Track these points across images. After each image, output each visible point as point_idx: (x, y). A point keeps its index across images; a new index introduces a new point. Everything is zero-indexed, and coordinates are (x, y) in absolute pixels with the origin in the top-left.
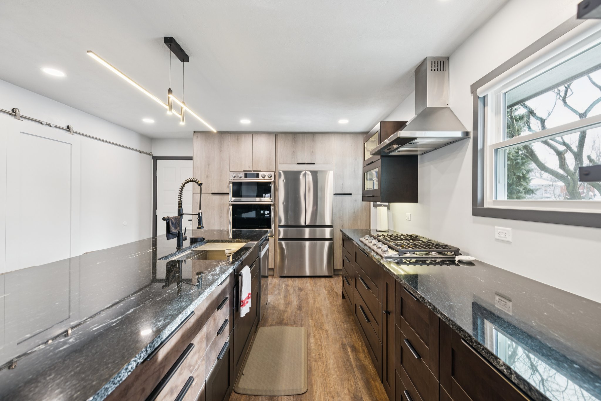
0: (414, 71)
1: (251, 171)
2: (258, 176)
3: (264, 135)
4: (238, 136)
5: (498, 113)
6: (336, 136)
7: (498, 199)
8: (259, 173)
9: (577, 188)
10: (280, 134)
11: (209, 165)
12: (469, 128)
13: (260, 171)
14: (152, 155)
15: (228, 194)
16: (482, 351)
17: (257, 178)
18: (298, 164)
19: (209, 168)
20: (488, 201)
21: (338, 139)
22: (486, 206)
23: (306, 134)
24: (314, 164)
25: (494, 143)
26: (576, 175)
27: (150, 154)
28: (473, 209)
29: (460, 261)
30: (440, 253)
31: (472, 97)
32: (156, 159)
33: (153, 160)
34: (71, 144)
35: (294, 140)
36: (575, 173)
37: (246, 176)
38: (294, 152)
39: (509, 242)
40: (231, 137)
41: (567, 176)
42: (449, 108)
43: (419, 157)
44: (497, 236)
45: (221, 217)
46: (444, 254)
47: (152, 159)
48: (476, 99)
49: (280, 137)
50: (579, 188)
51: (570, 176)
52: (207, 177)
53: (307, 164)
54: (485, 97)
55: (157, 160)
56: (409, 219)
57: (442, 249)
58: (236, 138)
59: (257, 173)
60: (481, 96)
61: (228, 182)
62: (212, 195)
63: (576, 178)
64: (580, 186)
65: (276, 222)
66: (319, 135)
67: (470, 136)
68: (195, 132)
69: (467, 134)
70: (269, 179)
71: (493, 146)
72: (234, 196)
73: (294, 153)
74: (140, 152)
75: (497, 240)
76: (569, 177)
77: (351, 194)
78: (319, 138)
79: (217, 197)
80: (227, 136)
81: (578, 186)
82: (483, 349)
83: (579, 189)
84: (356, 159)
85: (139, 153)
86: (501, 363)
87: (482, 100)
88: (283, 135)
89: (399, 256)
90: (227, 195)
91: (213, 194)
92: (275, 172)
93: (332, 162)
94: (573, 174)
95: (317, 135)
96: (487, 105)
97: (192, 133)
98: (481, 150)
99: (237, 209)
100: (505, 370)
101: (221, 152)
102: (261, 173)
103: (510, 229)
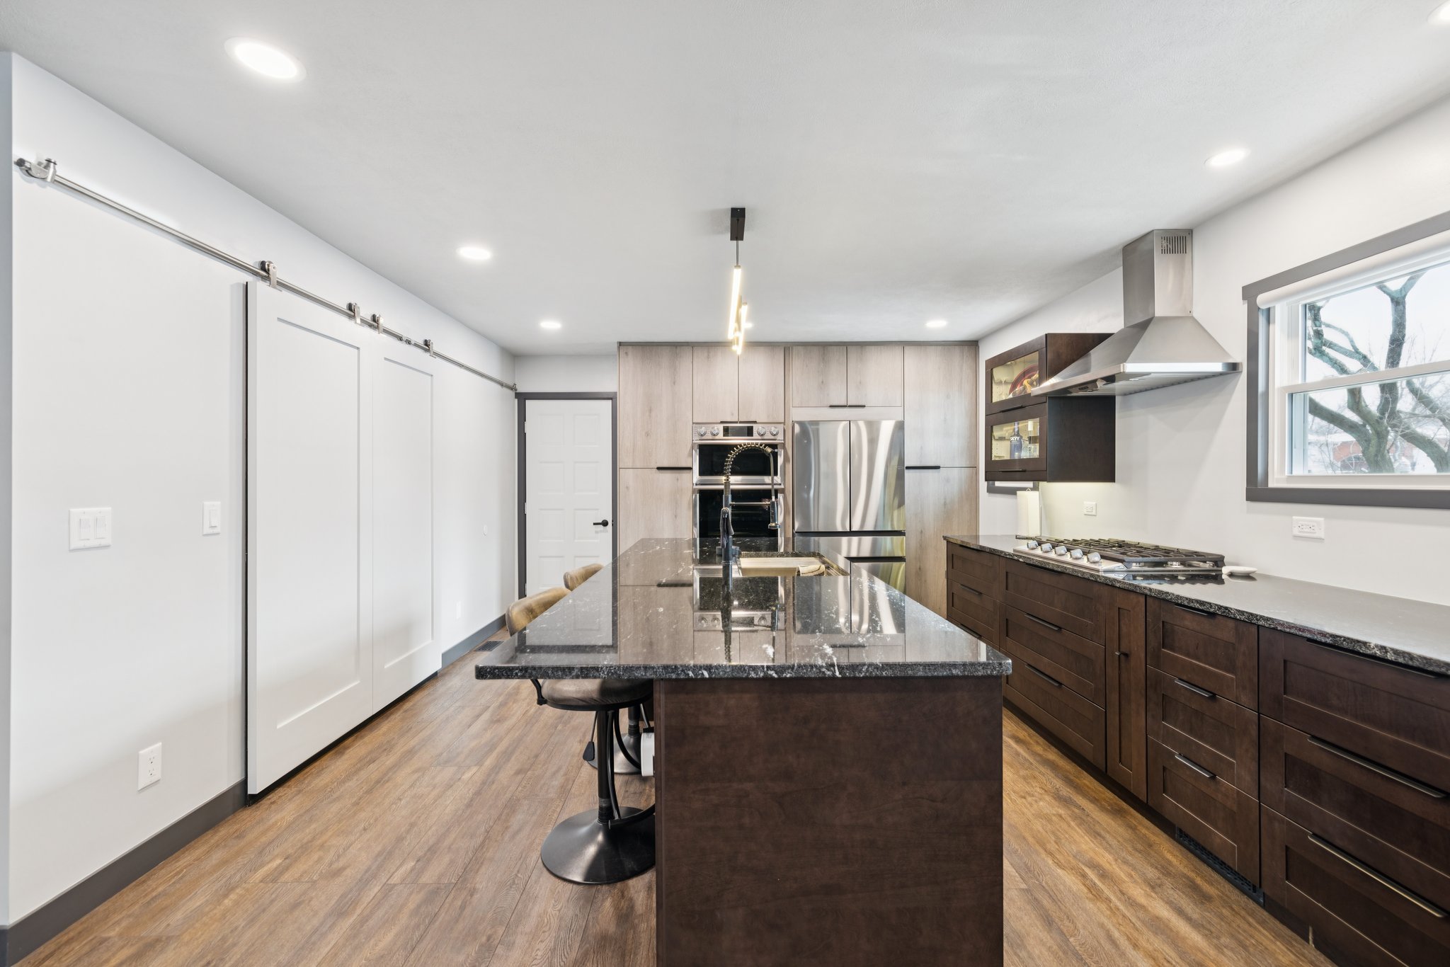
0: (1121, 247)
1: (736, 422)
2: (749, 432)
3: (762, 349)
4: (709, 352)
5: (1292, 334)
6: (907, 349)
7: (1295, 473)
8: (752, 427)
9: (1386, 451)
10: (794, 348)
11: (650, 411)
12: (1240, 356)
13: (755, 422)
14: (516, 390)
15: (690, 469)
16: (1342, 643)
17: (748, 436)
18: (831, 406)
19: (650, 416)
20: (1276, 476)
21: (911, 355)
22: (1272, 484)
23: (846, 346)
24: (864, 406)
25: (1286, 383)
26: (1383, 423)
27: (513, 388)
28: (1248, 490)
29: (1231, 575)
30: (1183, 563)
31: (1246, 306)
32: (522, 398)
33: (516, 400)
34: (432, 376)
35: (823, 359)
36: (1381, 418)
37: (726, 431)
38: (822, 382)
39: (1320, 540)
40: (695, 354)
41: (1364, 426)
42: (1192, 317)
43: (1118, 399)
44: (1296, 531)
45: (676, 516)
46: (1190, 565)
47: (516, 398)
48: (1253, 311)
49: (794, 353)
50: (1390, 451)
51: (1370, 425)
52: (647, 434)
53: (850, 406)
54: (1269, 310)
55: (525, 399)
56: (1094, 513)
57: (1184, 557)
58: (706, 354)
59: (748, 427)
60: (1264, 307)
61: (689, 446)
62: (657, 471)
63: (1384, 428)
64: (1391, 446)
65: (787, 526)
66: (873, 348)
67: (1240, 370)
68: (620, 344)
69: (1234, 367)
70: (773, 437)
71: (1285, 388)
72: (701, 474)
73: (823, 385)
74: (502, 384)
75: (1296, 537)
76: (1368, 427)
77: (938, 468)
78: (873, 354)
79: (667, 476)
80: (688, 351)
81: (1388, 447)
82: (1344, 640)
83: (1388, 452)
84: (948, 397)
85: (499, 387)
86: (1372, 645)
87: (1265, 314)
88: (800, 348)
89: (1125, 569)
90: (688, 471)
91: (659, 468)
92: (784, 423)
93: (899, 403)
94: (1377, 420)
95: (868, 348)
96: (1274, 322)
97: (616, 346)
98: (1262, 394)
99: (709, 501)
100: (1378, 652)
101: (674, 383)
102: (756, 428)
103: (1321, 519)
